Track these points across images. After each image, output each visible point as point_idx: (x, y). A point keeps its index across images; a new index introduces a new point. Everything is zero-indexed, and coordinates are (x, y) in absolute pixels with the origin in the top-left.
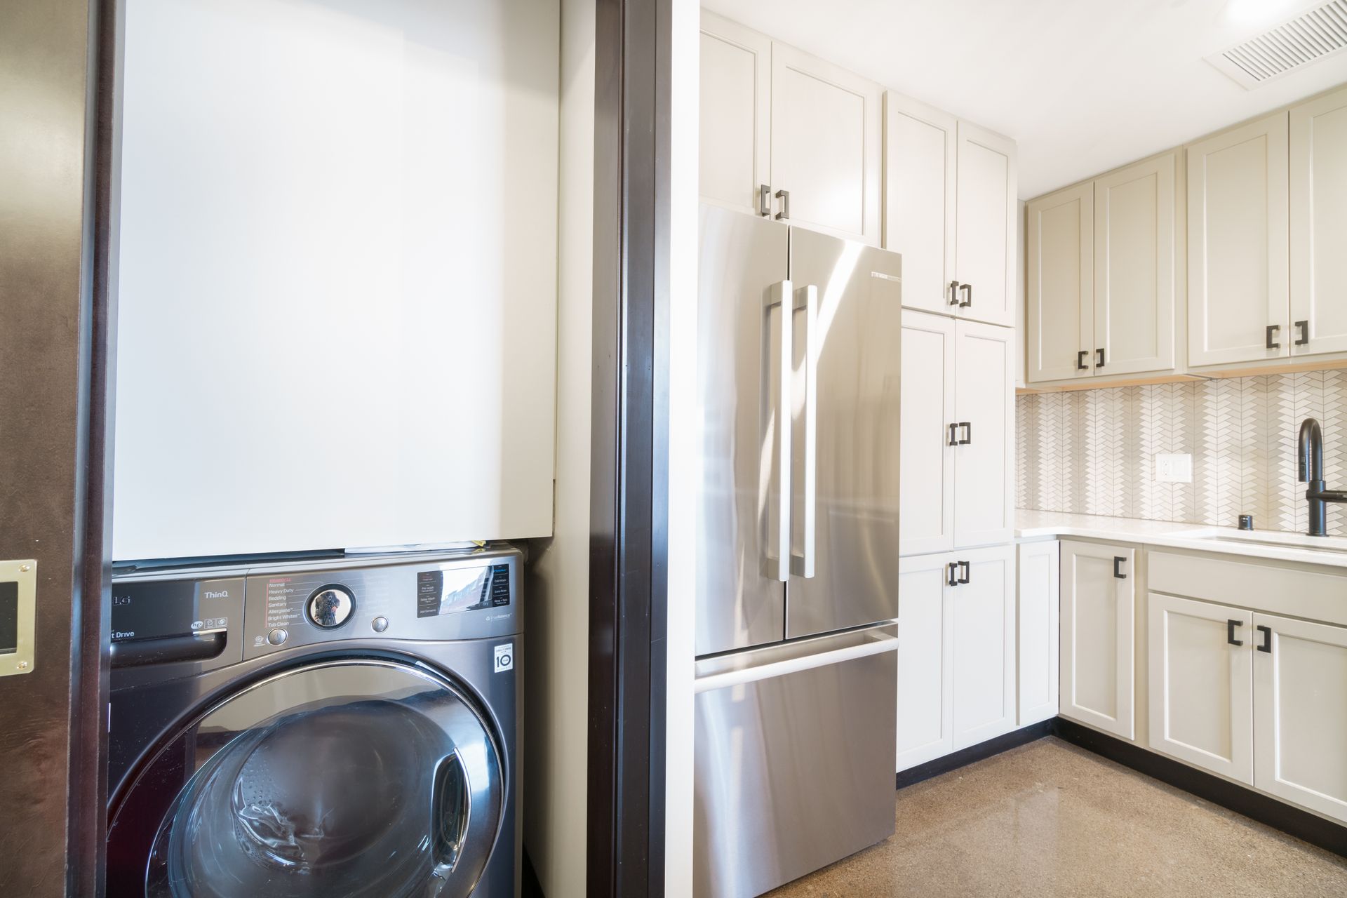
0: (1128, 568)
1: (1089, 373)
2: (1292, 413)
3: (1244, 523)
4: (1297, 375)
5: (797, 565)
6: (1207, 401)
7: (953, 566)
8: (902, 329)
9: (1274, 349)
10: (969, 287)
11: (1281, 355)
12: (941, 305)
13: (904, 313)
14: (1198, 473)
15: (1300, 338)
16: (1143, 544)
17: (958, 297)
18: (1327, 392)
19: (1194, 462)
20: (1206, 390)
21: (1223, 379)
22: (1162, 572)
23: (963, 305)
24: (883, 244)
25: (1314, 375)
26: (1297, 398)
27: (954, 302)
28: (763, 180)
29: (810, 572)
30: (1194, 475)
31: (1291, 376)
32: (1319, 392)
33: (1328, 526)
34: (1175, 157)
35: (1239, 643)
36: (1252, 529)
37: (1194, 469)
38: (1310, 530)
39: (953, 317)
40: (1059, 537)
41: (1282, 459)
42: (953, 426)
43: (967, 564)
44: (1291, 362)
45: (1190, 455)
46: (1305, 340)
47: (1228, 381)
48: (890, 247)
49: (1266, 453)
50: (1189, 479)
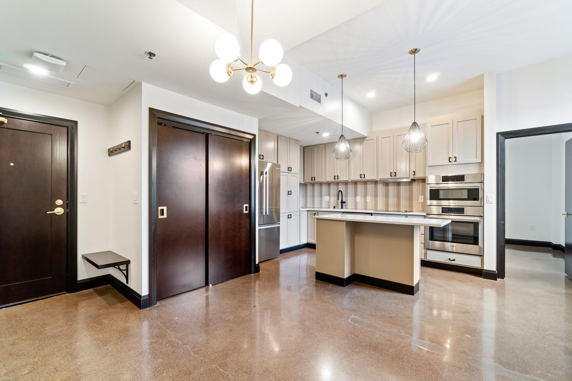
1: (313, 181)
3: (334, 207)
5: (266, 213)
6: (330, 187)
7: (289, 215)
8: (281, 176)
9: (335, 179)
10: (291, 168)
12: (287, 171)
13: (281, 173)
14: (330, 200)
16: (319, 211)
17: (290, 170)
23: (290, 171)
24: (278, 163)
27: (289, 170)
28: (260, 154)
29: (268, 214)
38: (341, 208)
39: (289, 173)
40: (307, 211)
42: (289, 191)
43: (291, 215)
45: (329, 196)
46: (338, 178)
48: (279, 164)
50: (328, 200)
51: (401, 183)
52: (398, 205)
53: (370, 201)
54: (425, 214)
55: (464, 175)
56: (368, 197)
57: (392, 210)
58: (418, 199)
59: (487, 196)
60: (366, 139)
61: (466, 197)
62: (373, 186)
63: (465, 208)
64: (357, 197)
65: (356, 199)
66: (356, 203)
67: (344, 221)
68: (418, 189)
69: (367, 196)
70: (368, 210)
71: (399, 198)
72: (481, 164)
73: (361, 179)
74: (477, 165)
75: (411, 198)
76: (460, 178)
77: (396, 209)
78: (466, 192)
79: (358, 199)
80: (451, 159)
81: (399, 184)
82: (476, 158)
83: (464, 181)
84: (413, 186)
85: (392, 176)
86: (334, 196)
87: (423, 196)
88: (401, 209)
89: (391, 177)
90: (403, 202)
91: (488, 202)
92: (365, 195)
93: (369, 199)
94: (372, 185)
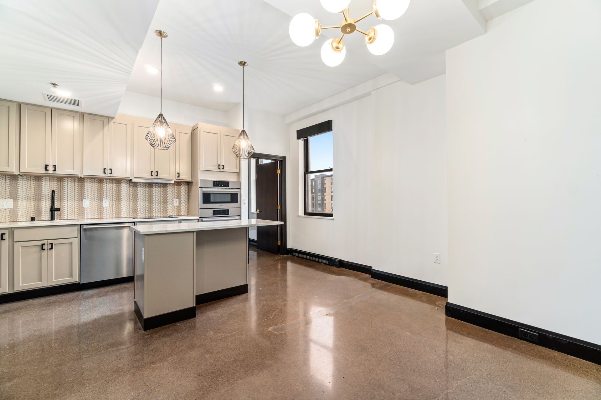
0: (6, 237)
2: (45, 188)
3: (32, 219)
4: (47, 178)
6: (19, 182)
9: (47, 171)
11: (49, 173)
14: (15, 206)
15: (54, 169)
16: (11, 228)
18: (54, 183)
19: (14, 201)
20: (18, 179)
21: (24, 176)
22: (18, 235)
25: (51, 178)
26: (47, 184)
30: (14, 206)
31: (45, 177)
32: (52, 183)
33: (55, 217)
34: (16, 104)
35: (44, 249)
36: (35, 221)
37: (14, 204)
38: (51, 219)
41: (42, 201)
44: (51, 175)
45: (12, 200)
46: (55, 170)
47: (26, 177)
49: (38, 198)
50: (12, 207)
51: (153, 184)
52: (150, 210)
53: (108, 205)
54: (198, 218)
55: (229, 182)
56: (104, 201)
57: (142, 216)
58: (173, 203)
59: (243, 199)
60: (114, 120)
61: (230, 200)
62: (114, 185)
63: (230, 210)
64: (84, 200)
65: (82, 204)
66: (81, 211)
67: (193, 232)
68: (173, 191)
69: (103, 199)
70: (104, 219)
71: (150, 201)
72: (239, 174)
73: (104, 175)
74: (236, 174)
75: (165, 202)
76: (226, 184)
77: (147, 215)
78: (229, 196)
79: (86, 203)
80: (220, 166)
81: (151, 185)
82: (236, 169)
83: (229, 187)
84: (168, 189)
85: (153, 176)
86: (28, 198)
87: (178, 200)
88: (154, 215)
89: (151, 177)
90: (156, 207)
91: (244, 204)
92: (100, 198)
93: (106, 203)
94: (111, 185)
